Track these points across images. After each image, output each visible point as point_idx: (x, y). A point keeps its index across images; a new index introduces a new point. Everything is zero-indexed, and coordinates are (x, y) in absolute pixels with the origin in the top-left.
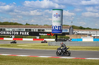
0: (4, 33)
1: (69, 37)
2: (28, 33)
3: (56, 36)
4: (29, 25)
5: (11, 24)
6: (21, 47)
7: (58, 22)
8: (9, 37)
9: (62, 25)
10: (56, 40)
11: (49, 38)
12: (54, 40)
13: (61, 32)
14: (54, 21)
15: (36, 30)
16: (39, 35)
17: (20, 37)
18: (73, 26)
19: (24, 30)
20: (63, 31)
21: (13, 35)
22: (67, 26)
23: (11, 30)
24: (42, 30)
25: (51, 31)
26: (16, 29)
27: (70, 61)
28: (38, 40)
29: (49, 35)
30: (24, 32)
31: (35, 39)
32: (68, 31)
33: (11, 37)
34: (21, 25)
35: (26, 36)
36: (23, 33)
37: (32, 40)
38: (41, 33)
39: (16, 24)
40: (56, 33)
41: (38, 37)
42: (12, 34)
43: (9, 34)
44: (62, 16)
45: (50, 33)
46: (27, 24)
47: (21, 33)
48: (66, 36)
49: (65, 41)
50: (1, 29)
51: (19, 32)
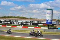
0: (17, 23)
2: (31, 24)
3: (49, 25)
4: (32, 18)
5: (21, 18)
6: (27, 32)
7: (50, 17)
8: (20, 26)
9: (52, 19)
11: (44, 27)
12: (47, 28)
14: (48, 17)
15: (36, 22)
17: (27, 26)
18: (59, 20)
19: (29, 22)
20: (53, 23)
21: (23, 24)
22: (55, 20)
23: (21, 21)
24: (40, 22)
25: (45, 23)
26: (24, 21)
28: (37, 28)
29: (44, 25)
31: (35, 27)
32: (56, 23)
33: (21, 26)
34: (27, 18)
35: (30, 26)
36: (28, 24)
37: (34, 28)
39: (24, 18)
40: (49, 24)
41: (37, 26)
42: (21, 24)
43: (20, 24)
44: (52, 14)
45: (45, 24)
46: (31, 18)
48: (55, 26)
49: (54, 29)
50: (15, 21)
51: (26, 23)
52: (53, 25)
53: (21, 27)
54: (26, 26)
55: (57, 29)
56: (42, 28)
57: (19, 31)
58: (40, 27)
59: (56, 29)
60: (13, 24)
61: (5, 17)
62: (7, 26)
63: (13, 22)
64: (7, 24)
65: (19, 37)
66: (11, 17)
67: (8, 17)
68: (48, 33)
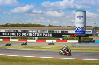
0: (27, 34)
1: (92, 39)
2: (51, 35)
3: (80, 37)
4: (52, 26)
5: (34, 26)
6: (45, 49)
7: (81, 23)
9: (85, 26)
10: (80, 42)
11: (73, 39)
12: (77, 41)
13: (84, 34)
14: (77, 23)
15: (59, 31)
16: (62, 37)
17: (44, 39)
18: (96, 28)
19: (48, 32)
20: (86, 33)
21: (37, 36)
22: (90, 28)
23: (34, 32)
24: (65, 32)
25: (74, 32)
26: (39, 31)
27: (94, 62)
28: (61, 41)
29: (72, 36)
30: (47, 34)
31: (58, 41)
32: (91, 33)
33: (35, 39)
34: (44, 26)
35: (49, 38)
38: (65, 34)
39: (39, 26)
40: (79, 35)
41: (61, 39)
42: (35, 36)
45: (73, 34)
46: (50, 26)
47: (44, 35)
48: (90, 37)
49: (88, 42)
50: (24, 31)
51: (42, 34)
52: (88, 35)
53: (35, 41)
54: (42, 38)
55: (94, 41)
56: (68, 41)
57: (32, 47)
58: (65, 40)
59: (92, 42)
60: (21, 36)
61: (6, 25)
62: (11, 40)
63: (21, 33)
64: (11, 37)
65: (32, 58)
66: (17, 25)
67: (13, 25)
68: (79, 48)
